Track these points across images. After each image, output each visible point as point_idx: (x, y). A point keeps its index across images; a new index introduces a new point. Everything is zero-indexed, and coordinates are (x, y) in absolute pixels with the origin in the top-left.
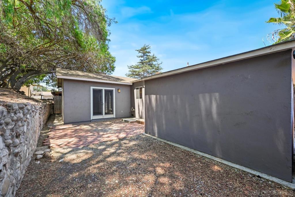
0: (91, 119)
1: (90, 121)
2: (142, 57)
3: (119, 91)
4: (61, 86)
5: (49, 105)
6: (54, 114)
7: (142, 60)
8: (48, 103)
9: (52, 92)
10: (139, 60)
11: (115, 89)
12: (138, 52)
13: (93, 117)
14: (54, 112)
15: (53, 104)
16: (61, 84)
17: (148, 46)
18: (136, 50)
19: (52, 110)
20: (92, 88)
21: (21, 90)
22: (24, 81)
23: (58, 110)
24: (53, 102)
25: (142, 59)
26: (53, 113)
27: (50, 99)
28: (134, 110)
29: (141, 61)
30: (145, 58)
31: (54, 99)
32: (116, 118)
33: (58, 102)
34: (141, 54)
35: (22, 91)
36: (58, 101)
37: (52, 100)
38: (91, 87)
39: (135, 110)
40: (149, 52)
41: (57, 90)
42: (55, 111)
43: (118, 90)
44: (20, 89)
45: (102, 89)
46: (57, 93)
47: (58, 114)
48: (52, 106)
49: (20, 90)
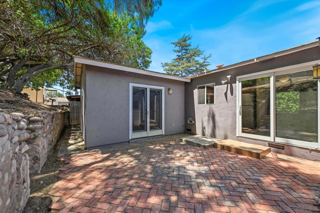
0: (130, 139)
1: (129, 142)
2: (179, 52)
3: (171, 92)
4: (79, 86)
5: (62, 114)
6: (70, 126)
7: (179, 56)
8: (60, 111)
9: (68, 95)
10: (175, 56)
11: (164, 88)
12: (175, 45)
13: (133, 135)
14: (69, 123)
15: (68, 113)
16: (80, 84)
17: (188, 36)
18: (172, 43)
19: (66, 121)
20: (132, 85)
21: (23, 92)
22: (27, 78)
23: (75, 121)
24: (68, 110)
25: (180, 54)
26: (68, 125)
27: (65, 106)
28: (193, 122)
29: (177, 57)
30: (184, 53)
31: (70, 104)
32: (166, 135)
33: (75, 110)
34: (177, 48)
35: (25, 94)
36: (75, 108)
37: (67, 106)
38: (130, 84)
39: (195, 122)
40: (190, 45)
41: (74, 93)
42: (71, 121)
43: (169, 89)
44: (22, 90)
45: (146, 88)
46: (74, 97)
47: (75, 126)
48: (66, 115)
49: (21, 92)
